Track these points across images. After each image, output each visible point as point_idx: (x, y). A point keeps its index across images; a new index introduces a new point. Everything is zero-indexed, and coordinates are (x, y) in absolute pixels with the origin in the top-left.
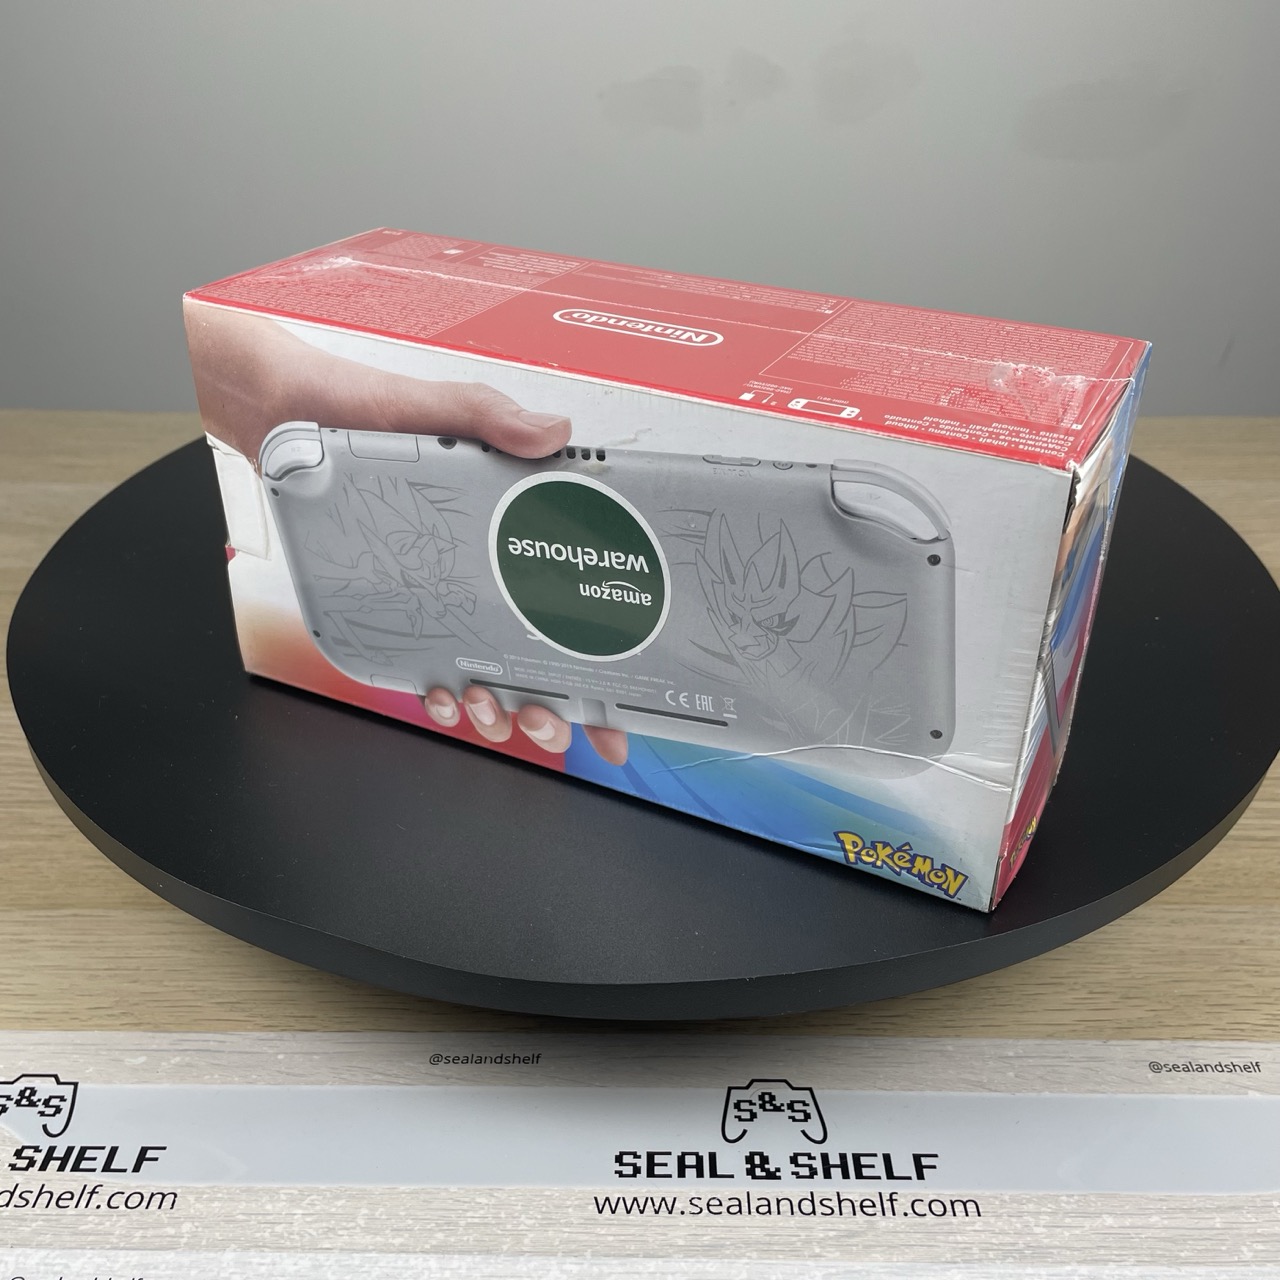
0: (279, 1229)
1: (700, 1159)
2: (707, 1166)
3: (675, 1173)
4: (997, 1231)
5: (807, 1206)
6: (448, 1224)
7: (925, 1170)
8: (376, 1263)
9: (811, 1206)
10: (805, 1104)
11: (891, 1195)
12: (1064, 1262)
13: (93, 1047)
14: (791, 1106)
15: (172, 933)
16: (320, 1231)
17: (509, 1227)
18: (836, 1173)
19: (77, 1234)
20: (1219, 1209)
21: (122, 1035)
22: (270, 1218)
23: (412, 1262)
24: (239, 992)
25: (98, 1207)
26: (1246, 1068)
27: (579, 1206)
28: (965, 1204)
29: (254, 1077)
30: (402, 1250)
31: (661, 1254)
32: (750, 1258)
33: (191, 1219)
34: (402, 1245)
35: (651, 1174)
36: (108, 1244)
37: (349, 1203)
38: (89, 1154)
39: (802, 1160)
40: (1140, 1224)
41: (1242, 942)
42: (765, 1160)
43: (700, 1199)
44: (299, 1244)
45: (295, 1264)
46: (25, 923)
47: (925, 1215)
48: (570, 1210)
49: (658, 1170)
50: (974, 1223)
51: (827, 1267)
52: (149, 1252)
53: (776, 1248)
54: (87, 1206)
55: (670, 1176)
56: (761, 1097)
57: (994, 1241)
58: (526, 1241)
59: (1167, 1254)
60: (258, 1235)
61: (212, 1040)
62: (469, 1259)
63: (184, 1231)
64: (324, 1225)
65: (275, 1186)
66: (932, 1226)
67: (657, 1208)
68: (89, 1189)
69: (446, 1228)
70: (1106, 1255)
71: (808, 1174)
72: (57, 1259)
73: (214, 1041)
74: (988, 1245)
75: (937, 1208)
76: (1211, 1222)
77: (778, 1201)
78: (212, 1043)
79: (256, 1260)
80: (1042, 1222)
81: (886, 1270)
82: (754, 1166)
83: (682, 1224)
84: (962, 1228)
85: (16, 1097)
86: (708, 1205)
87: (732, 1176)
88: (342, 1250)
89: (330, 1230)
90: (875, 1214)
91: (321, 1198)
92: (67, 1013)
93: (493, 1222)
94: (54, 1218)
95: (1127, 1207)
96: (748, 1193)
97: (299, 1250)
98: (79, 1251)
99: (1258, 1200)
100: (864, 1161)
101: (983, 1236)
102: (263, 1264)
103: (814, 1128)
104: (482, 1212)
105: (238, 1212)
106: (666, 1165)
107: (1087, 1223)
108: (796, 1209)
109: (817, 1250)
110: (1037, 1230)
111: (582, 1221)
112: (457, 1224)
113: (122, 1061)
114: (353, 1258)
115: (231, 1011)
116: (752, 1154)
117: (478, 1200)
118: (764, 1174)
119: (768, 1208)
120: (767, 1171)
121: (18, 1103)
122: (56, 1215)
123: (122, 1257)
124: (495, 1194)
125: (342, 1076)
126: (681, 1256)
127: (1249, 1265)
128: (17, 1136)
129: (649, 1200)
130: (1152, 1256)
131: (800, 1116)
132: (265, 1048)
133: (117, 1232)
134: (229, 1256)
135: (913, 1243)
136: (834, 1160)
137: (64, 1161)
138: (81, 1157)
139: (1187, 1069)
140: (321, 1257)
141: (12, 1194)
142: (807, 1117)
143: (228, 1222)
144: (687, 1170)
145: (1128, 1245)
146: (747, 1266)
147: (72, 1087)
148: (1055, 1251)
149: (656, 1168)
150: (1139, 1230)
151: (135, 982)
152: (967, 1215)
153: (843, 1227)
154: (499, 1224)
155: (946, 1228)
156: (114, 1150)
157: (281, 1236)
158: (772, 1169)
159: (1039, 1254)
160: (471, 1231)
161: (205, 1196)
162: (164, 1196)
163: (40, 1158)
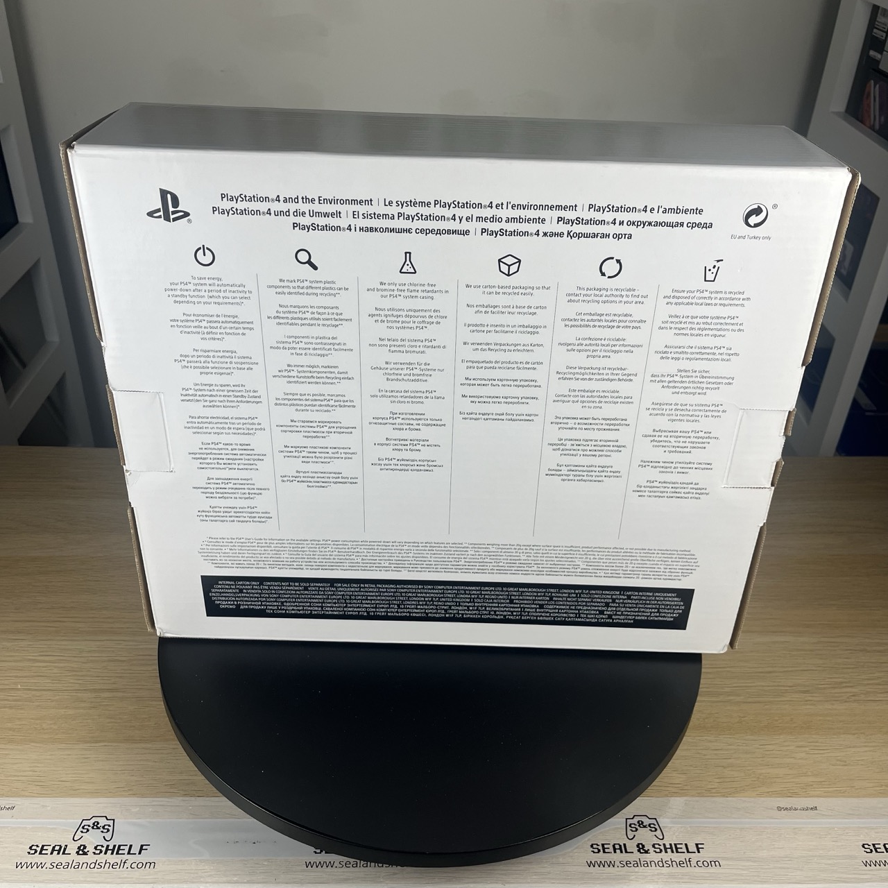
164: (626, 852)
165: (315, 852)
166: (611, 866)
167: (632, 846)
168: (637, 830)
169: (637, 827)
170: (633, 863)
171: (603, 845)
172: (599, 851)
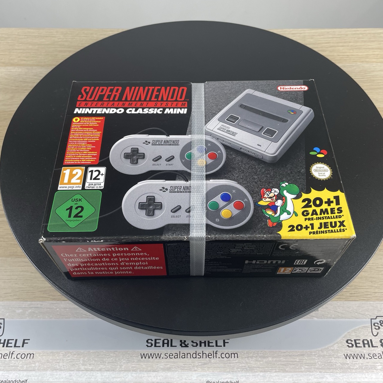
0: (61, 364)
1: (168, 341)
3: (162, 346)
4: (241, 362)
6: (103, 362)
7: (226, 344)
8: (86, 374)
9: (195, 356)
11: (216, 352)
12: (257, 372)
13: (7, 307)
16: (71, 365)
17: (119, 363)
18: (203, 345)
19: (9, 366)
20: (299, 355)
21: (14, 302)
22: (58, 361)
23: (94, 374)
24: (46, 287)
25: (14, 358)
27: (136, 356)
28: (234, 354)
29: (51, 316)
30: (92, 370)
31: (157, 370)
32: (179, 371)
33: (37, 362)
34: (92, 369)
35: (155, 346)
36: (18, 369)
37: (78, 356)
38: (10, 341)
39: (194, 341)
40: (277, 360)
43: (167, 354)
44: (66, 369)
45: (65, 375)
47: (224, 358)
48: (134, 357)
49: (157, 345)
50: (236, 360)
51: (198, 374)
52: (29, 372)
53: (186, 368)
54: (11, 358)
55: (160, 346)
57: (240, 365)
58: (123, 367)
59: (283, 369)
60: (55, 366)
62: (108, 372)
63: (36, 365)
65: (59, 351)
66: (225, 361)
67: (156, 357)
68: (11, 353)
69: (103, 363)
70: (267, 369)
71: (196, 345)
73: (40, 304)
74: (239, 367)
75: (227, 356)
76: (296, 360)
77: (187, 354)
78: (39, 305)
79: (55, 374)
80: (253, 360)
81: (212, 374)
82: (182, 343)
83: (162, 361)
84: (233, 362)
86: (169, 355)
87: (176, 346)
88: (77, 370)
89: (74, 365)
90: (211, 358)
91: (70, 355)
93: (115, 361)
94: (3, 362)
95: (276, 355)
96: (180, 352)
97: (66, 371)
98: (11, 372)
99: (309, 352)
101: (238, 364)
102: (56, 375)
104: (112, 358)
105: (50, 359)
106: (159, 343)
107: (264, 360)
108: (192, 356)
109: (196, 369)
110: (251, 362)
111: (137, 361)
112: (106, 362)
113: (15, 311)
114: (79, 373)
115: (44, 294)
117: (111, 355)
118: (184, 345)
119: (184, 356)
122: (4, 361)
124: (115, 353)
125: (75, 316)
126: (161, 371)
127: (303, 372)
129: (155, 355)
130: (279, 370)
132: (54, 307)
133: (20, 366)
134: (48, 373)
135: (220, 366)
136: (203, 341)
137: (4, 343)
138: (8, 343)
140: (72, 372)
143: (46, 362)
144: (165, 344)
145: (274, 366)
146: (178, 374)
147: (3, 320)
148: (255, 368)
149: (157, 344)
150: (277, 362)
151: (16, 284)
152: (235, 358)
153: (203, 362)
154: (116, 362)
155: (229, 362)
156: (16, 340)
157: (61, 367)
158: (187, 344)
159: (251, 369)
160: (109, 364)
161: (41, 354)
162: (31, 355)
164: (373, 346)
165: (147, 346)
166: (362, 358)
167: (376, 341)
168: (379, 328)
169: (379, 325)
170: (378, 355)
171: (355, 340)
172: (353, 345)
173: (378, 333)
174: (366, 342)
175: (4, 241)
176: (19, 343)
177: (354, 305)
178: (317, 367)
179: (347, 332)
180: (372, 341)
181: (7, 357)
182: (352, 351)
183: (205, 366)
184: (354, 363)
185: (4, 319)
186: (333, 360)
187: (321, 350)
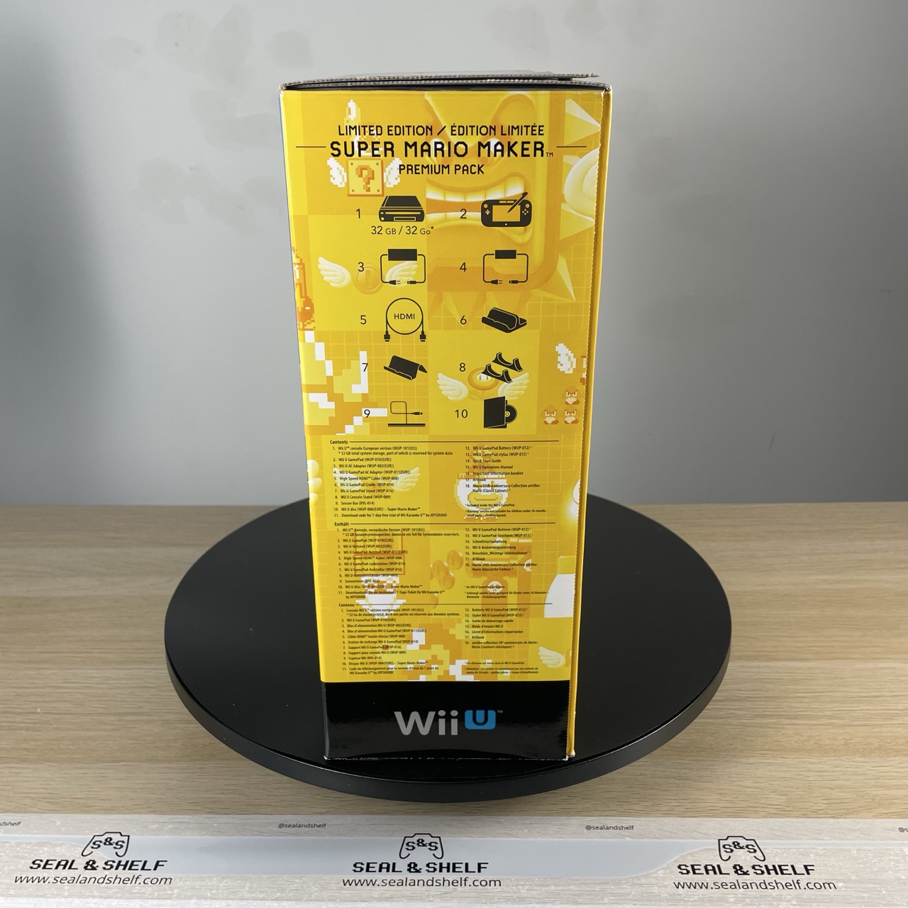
0: (213, 892)
2: (391, 868)
4: (506, 892)
5: (430, 883)
8: (253, 904)
10: (436, 843)
11: (466, 878)
13: (135, 821)
14: (430, 844)
15: (168, 773)
16: (230, 892)
17: (307, 891)
18: (445, 870)
19: (131, 894)
20: (600, 884)
21: (148, 816)
22: (209, 888)
23: (267, 904)
25: (140, 883)
26: (627, 828)
27: (336, 883)
28: (495, 881)
29: (204, 833)
30: (263, 899)
31: (367, 900)
32: (404, 902)
33: (176, 888)
34: (263, 897)
35: (367, 871)
36: (144, 897)
37: (242, 882)
38: (135, 863)
39: (431, 865)
40: (565, 889)
41: (641, 775)
42: (416, 865)
43: (386, 880)
44: (221, 897)
45: (219, 905)
46: (104, 769)
47: (478, 886)
48: (333, 884)
49: (370, 869)
50: (497, 889)
52: (161, 900)
53: (415, 898)
54: (135, 883)
56: (418, 841)
57: (504, 895)
58: (313, 896)
60: (205, 894)
61: (186, 818)
62: (290, 902)
63: (175, 892)
64: (232, 890)
66: (480, 890)
67: (368, 884)
68: (136, 877)
69: (281, 891)
70: (548, 901)
72: (124, 903)
74: (501, 897)
75: (484, 883)
76: (595, 889)
77: (419, 881)
79: (204, 903)
80: (525, 888)
82: (411, 868)
83: (378, 889)
84: (492, 891)
85: (104, 841)
86: (390, 882)
88: (239, 899)
89: (235, 892)
90: (457, 886)
91: (230, 880)
92: (123, 807)
93: (301, 889)
94: (122, 888)
95: (562, 883)
97: (222, 899)
98: (132, 900)
99: (617, 880)
100: (457, 865)
101: (500, 894)
103: (439, 853)
104: (296, 885)
105: (197, 885)
107: (544, 889)
108: (425, 884)
109: (431, 899)
111: (337, 889)
113: (148, 827)
114: (243, 902)
115: (194, 806)
116: (411, 863)
117: (295, 881)
120: (416, 869)
121: (105, 844)
122: (123, 886)
123: (150, 902)
124: (302, 878)
125: (241, 833)
126: (376, 901)
128: (105, 857)
130: (567, 901)
131: (433, 848)
132: (208, 821)
133: (148, 893)
134: (193, 901)
135: (471, 896)
136: (445, 865)
137: (125, 866)
138: (132, 865)
139: (602, 828)
140: (230, 902)
141: (104, 879)
142: (436, 848)
143: (193, 889)
144: (383, 870)
145: (558, 897)
147: (127, 837)
148: (528, 899)
150: (564, 891)
151: (153, 794)
152: (495, 886)
153: (444, 890)
154: (303, 890)
155: (485, 891)
156: (145, 862)
157: (215, 895)
159: (521, 900)
160: (291, 892)
161: (183, 879)
162: (166, 879)
163: (115, 865)
173: (730, 857)
174: (710, 868)
175: (139, 744)
176: (151, 865)
177: (690, 822)
178: (629, 898)
179: (679, 856)
180: (721, 866)
181: (130, 882)
182: (688, 879)
183: (448, 895)
184: (690, 893)
185: (129, 836)
186: (656, 890)
187: (637, 877)
